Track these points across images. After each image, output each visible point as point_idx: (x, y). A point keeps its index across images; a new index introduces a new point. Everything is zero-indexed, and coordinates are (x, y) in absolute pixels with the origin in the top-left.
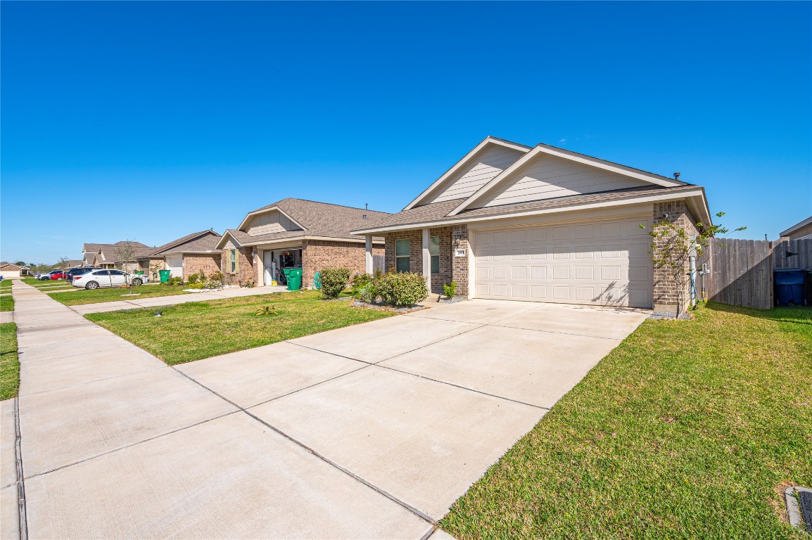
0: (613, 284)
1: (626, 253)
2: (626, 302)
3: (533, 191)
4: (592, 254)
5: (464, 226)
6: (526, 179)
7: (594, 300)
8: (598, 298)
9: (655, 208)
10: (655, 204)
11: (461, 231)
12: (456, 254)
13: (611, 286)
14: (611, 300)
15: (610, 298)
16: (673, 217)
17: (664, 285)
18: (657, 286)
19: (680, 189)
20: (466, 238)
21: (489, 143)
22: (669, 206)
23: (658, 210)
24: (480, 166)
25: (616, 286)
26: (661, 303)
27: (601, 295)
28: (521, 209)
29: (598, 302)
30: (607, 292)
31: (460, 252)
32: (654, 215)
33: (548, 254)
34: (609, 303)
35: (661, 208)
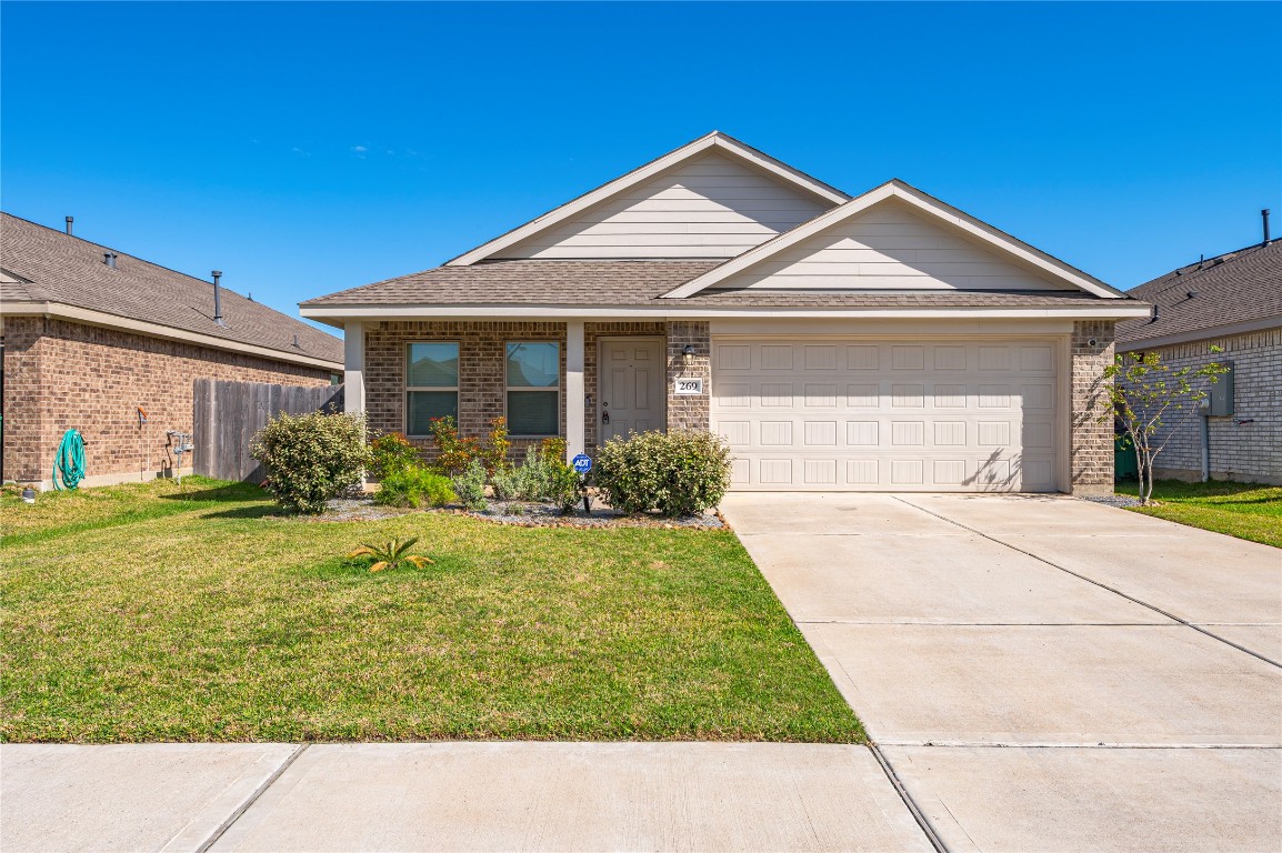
0: (998, 454)
1: (1018, 400)
2: (1017, 484)
3: (865, 269)
4: (961, 399)
5: (700, 326)
6: (848, 242)
7: (966, 483)
8: (973, 479)
9: (1076, 328)
10: (1076, 322)
11: (696, 336)
12: (678, 388)
13: (994, 456)
14: (994, 481)
15: (992, 478)
16: (1101, 345)
17: (1087, 453)
18: (1077, 455)
19: (1121, 303)
20: (706, 353)
21: (715, 146)
22: (1096, 328)
23: (1080, 331)
24: (678, 192)
25: (1001, 456)
26: (1082, 483)
27: (978, 473)
28: (833, 302)
29: (972, 487)
30: (987, 469)
31: (686, 385)
32: (1074, 340)
33: (882, 398)
34: (990, 489)
35: (1084, 329)
